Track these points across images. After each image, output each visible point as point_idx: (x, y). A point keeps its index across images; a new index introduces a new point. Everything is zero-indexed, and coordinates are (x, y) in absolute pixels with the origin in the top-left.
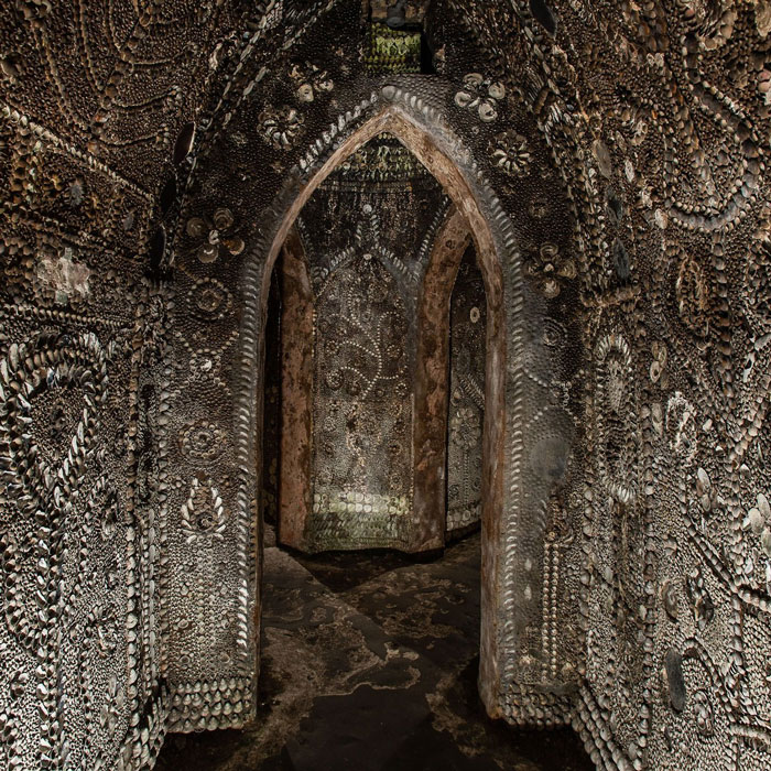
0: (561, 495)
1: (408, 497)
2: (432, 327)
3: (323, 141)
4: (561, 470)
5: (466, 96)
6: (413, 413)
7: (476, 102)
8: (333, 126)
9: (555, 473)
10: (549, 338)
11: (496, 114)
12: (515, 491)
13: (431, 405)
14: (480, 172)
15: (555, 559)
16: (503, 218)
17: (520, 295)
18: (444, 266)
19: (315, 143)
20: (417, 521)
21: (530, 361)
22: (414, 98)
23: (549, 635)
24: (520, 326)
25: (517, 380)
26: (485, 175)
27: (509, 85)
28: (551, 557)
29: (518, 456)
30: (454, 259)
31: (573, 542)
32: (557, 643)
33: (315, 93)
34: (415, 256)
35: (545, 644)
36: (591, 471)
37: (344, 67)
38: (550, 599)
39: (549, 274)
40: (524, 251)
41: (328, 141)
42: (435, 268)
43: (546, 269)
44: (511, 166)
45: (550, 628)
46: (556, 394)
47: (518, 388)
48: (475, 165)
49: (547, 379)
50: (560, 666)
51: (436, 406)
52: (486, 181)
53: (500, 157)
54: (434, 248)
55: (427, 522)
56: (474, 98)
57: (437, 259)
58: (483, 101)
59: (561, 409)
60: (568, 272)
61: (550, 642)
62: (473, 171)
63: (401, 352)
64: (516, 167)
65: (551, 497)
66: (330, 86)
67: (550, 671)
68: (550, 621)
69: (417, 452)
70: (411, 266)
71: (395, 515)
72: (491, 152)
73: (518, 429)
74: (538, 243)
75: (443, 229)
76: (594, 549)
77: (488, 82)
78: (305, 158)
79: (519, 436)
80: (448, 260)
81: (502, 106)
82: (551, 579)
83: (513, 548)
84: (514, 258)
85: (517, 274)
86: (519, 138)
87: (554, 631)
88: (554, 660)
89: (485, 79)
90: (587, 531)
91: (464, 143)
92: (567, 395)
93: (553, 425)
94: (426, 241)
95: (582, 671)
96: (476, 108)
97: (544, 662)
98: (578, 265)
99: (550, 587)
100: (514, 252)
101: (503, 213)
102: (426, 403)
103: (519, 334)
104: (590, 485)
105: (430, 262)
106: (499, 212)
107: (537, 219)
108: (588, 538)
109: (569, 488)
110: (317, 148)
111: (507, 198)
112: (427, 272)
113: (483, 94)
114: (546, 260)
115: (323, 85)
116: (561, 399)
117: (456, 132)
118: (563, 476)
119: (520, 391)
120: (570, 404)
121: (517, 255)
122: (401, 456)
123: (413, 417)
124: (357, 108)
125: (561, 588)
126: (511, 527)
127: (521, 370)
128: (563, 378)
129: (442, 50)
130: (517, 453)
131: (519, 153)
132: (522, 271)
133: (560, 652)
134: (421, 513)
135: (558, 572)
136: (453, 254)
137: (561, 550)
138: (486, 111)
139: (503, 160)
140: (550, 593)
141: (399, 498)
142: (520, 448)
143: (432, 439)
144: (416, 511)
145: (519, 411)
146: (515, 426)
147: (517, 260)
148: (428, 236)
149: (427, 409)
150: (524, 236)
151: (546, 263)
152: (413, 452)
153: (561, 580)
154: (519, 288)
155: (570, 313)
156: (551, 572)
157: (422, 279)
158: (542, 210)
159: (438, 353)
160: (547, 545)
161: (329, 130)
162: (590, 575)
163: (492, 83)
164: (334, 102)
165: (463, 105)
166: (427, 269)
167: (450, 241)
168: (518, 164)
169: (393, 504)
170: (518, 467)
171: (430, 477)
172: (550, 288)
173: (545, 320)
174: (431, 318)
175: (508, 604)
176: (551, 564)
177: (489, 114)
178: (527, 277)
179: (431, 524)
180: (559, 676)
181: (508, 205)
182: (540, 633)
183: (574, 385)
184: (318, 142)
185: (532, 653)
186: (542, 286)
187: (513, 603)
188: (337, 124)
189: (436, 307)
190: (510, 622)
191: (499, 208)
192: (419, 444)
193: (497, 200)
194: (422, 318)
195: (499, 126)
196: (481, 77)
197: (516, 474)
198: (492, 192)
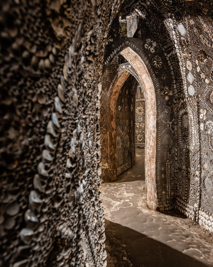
0: (170, 151)
1: (108, 163)
2: (112, 112)
3: (111, 57)
4: (169, 144)
5: (147, 45)
6: (108, 138)
7: (149, 47)
8: (113, 52)
9: (168, 145)
10: (167, 111)
11: (154, 51)
12: (159, 150)
13: (113, 135)
14: (150, 67)
15: (169, 167)
16: (155, 79)
17: (159, 100)
18: (116, 93)
19: (108, 57)
20: (111, 170)
21: (163, 117)
22: (134, 45)
23: (168, 186)
24: (160, 108)
25: (159, 122)
26: (151, 68)
27: (157, 43)
28: (168, 166)
29: (160, 141)
30: (118, 91)
31: (172, 163)
32: (170, 187)
33: (108, 42)
34: (108, 90)
35: (167, 188)
36: (177, 144)
37: (115, 35)
38: (168, 177)
39: (167, 94)
40: (160, 88)
41: (112, 57)
42: (113, 94)
43: (166, 93)
44: (157, 65)
45: (168, 184)
46: (168, 125)
47: (160, 124)
48: (149, 65)
49: (166, 121)
50: (171, 193)
51: (114, 136)
52: (152, 69)
53: (155, 63)
54: (114, 87)
55: (113, 170)
56: (149, 46)
57: (114, 91)
58: (151, 47)
59: (169, 129)
60: (171, 94)
61: (168, 188)
62: (149, 66)
63: (103, 120)
64: (158, 66)
65: (167, 151)
66: (112, 40)
67: (168, 195)
68: (168, 182)
69: (110, 149)
70: (106, 93)
71: (104, 169)
72: (153, 61)
73: (159, 135)
74: (164, 86)
75: (117, 81)
76: (178, 163)
77: (152, 41)
78: (106, 62)
79: (160, 136)
80: (117, 91)
81: (156, 48)
82: (168, 172)
83: (159, 165)
84: (158, 90)
85: (159, 95)
86: (159, 57)
87: (169, 185)
88: (170, 192)
89: (151, 41)
90: (176, 159)
91: (147, 59)
92: (171, 125)
93: (168, 133)
94: (111, 85)
95: (176, 194)
96: (150, 49)
97: (167, 193)
98: (173, 92)
99: (168, 174)
100: (158, 89)
101: (156, 78)
102: (112, 135)
103: (159, 110)
104: (176, 148)
105: (112, 92)
106: (155, 78)
107: (163, 80)
108: (176, 161)
109: (171, 149)
110: (109, 59)
111: (156, 74)
112: (111, 95)
113: (151, 45)
114: (166, 91)
115: (110, 40)
116: (170, 126)
117: (145, 56)
118: (170, 146)
119: (160, 125)
120: (171, 128)
121: (159, 89)
122: (105, 151)
123: (108, 139)
124: (119, 47)
125: (170, 174)
126: (158, 160)
127: (160, 119)
128: (170, 121)
129: (140, 31)
130: (159, 141)
131: (159, 62)
132: (160, 94)
133: (171, 190)
134: (112, 167)
135: (170, 170)
136: (118, 89)
137: (170, 164)
138: (152, 50)
139: (155, 64)
140: (168, 175)
141: (105, 163)
142: (160, 139)
143: (113, 145)
144: (110, 166)
145: (160, 130)
146: (159, 134)
147: (159, 91)
148: (112, 84)
149: (112, 136)
150: (160, 84)
151: (166, 92)
152: (109, 150)
153: (170, 172)
154: (159, 98)
155: (171, 104)
156: (168, 170)
157: (110, 97)
158: (165, 77)
159: (114, 119)
160: (167, 164)
161: (112, 53)
162: (177, 170)
163: (153, 42)
164: (113, 45)
165: (146, 48)
166: (111, 94)
167: (118, 85)
168: (159, 65)
169: (103, 166)
170: (160, 144)
171: (113, 157)
172: (167, 98)
173: (166, 107)
174: (112, 109)
175: (158, 179)
176: (168, 168)
177: (153, 51)
178: (161, 95)
179: (114, 170)
180: (171, 196)
181: (157, 76)
182: (166, 186)
183: (172, 123)
184: (109, 57)
185: (165, 191)
186: (165, 98)
187: (159, 179)
188: (114, 52)
189: (113, 106)
190: (159, 184)
191: (155, 77)
192: (110, 147)
193: (154, 75)
194: (110, 109)
195: (155, 54)
196: (150, 40)
197: (159, 146)
198: (153, 72)
